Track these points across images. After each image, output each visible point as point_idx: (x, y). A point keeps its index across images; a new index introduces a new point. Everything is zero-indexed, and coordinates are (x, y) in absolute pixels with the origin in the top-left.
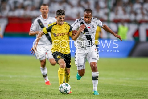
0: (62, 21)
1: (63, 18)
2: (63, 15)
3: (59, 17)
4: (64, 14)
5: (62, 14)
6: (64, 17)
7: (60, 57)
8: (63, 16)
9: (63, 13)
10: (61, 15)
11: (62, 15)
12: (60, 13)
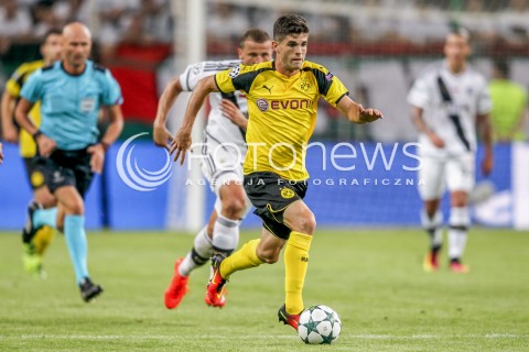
0: (298, 54)
1: (303, 44)
2: (302, 34)
3: (286, 42)
4: (306, 30)
5: (298, 28)
6: (305, 39)
7: (293, 194)
8: (303, 38)
9: (303, 26)
10: (294, 31)
11: (299, 32)
12: (290, 25)
